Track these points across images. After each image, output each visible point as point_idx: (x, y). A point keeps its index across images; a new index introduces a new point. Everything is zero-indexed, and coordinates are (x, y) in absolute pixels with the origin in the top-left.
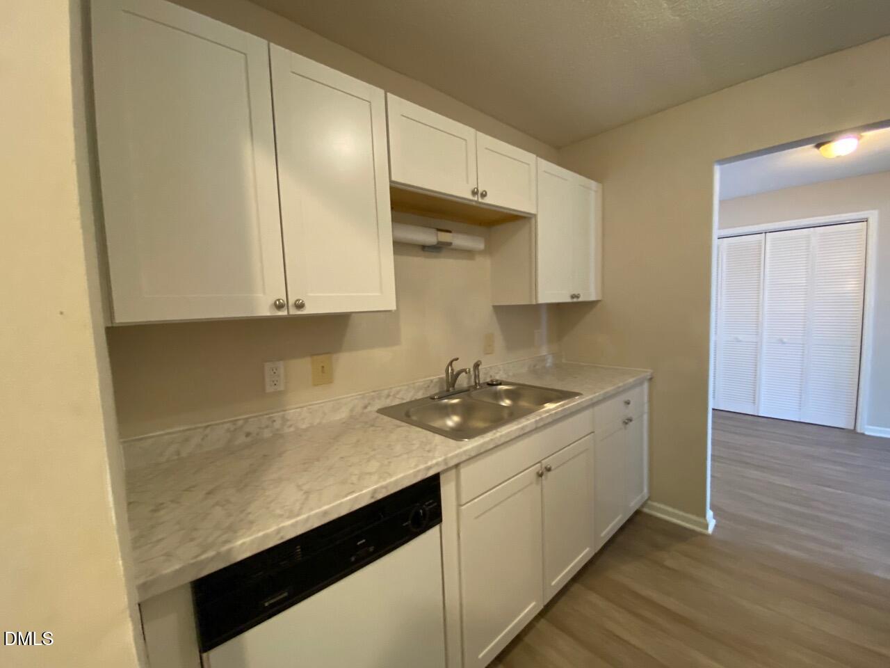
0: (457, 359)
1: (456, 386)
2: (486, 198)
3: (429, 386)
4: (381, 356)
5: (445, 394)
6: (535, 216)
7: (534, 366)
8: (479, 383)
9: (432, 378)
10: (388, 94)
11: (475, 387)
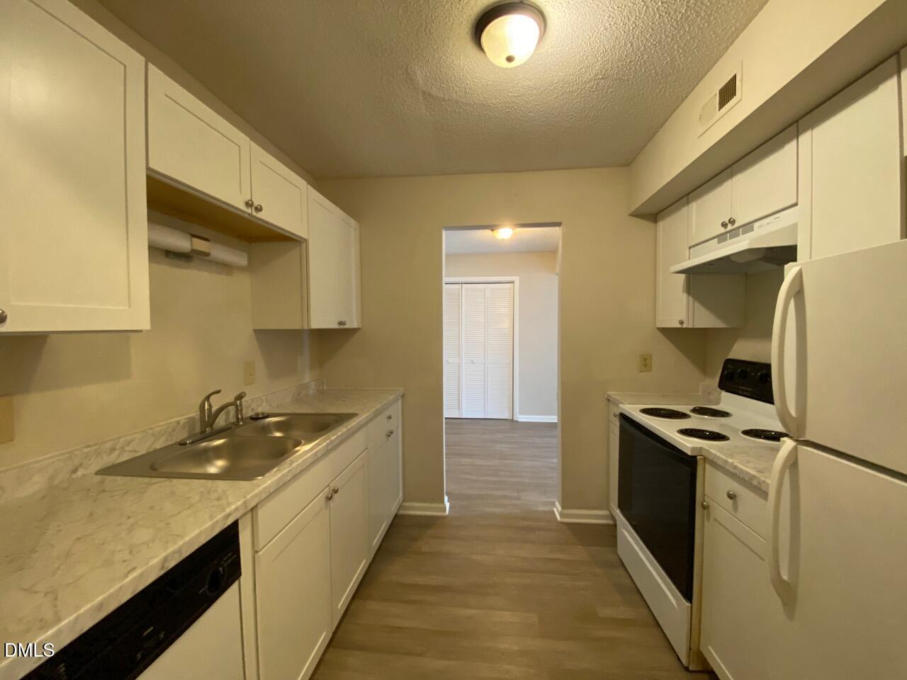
0: (218, 392)
1: (214, 426)
2: (260, 213)
3: (174, 430)
4: (96, 394)
5: (199, 437)
6: (306, 240)
7: (298, 394)
8: (242, 419)
9: (178, 419)
10: (151, 66)
11: (236, 424)
